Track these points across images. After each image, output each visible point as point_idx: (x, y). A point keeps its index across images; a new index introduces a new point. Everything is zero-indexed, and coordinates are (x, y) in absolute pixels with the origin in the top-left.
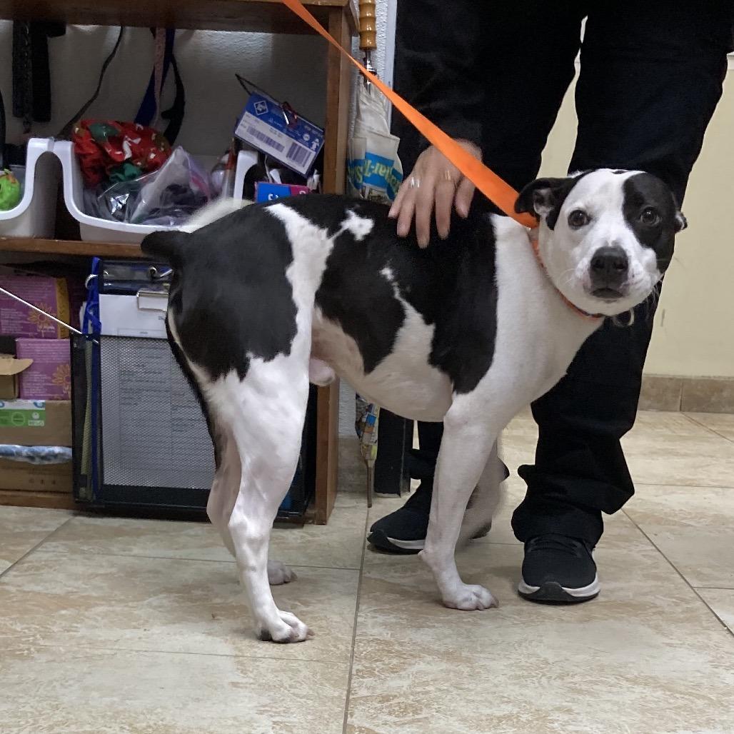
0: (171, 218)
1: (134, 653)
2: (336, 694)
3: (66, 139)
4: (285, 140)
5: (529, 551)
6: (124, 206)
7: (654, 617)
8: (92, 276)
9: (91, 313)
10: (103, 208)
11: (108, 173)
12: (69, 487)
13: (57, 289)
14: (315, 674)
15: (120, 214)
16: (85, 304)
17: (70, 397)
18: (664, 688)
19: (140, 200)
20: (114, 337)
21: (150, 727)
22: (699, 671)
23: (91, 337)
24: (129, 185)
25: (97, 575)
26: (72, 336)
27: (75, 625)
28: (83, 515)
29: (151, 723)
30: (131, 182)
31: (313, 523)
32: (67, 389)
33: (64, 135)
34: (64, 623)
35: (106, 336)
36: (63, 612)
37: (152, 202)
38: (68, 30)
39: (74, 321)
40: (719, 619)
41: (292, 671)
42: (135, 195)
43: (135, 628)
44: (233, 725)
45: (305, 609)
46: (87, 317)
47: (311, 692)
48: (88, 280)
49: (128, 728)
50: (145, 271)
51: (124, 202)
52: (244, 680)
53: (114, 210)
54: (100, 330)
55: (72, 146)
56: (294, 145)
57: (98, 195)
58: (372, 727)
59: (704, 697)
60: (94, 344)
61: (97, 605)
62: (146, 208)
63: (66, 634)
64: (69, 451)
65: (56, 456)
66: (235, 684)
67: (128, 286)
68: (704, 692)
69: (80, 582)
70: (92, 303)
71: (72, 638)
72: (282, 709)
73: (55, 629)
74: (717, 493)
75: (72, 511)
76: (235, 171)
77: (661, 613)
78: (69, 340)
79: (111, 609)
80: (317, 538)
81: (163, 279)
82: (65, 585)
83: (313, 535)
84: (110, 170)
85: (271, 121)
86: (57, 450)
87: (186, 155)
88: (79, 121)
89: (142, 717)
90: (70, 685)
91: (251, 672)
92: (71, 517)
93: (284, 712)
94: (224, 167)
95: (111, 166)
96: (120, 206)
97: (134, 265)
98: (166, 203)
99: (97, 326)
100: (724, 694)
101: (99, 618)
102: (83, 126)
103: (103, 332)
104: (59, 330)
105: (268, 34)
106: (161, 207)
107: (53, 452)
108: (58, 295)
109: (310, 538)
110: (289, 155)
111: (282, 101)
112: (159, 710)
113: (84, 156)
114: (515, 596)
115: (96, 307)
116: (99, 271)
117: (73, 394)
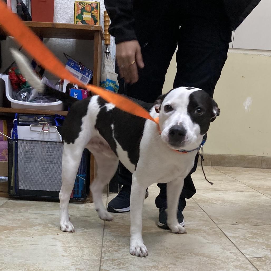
0: (42, 100)
1: (29, 245)
2: (97, 259)
3: (7, 74)
4: (80, 75)
5: (161, 211)
6: (26, 97)
7: (203, 233)
8: (15, 120)
9: (15, 132)
10: (19, 97)
12: (7, 190)
13: (3, 124)
14: (90, 252)
15: (25, 99)
16: (13, 129)
17: (7, 160)
18: (207, 257)
19: (31, 95)
20: (22, 140)
21: (34, 270)
22: (218, 251)
23: (15, 140)
24: (27, 89)
25: (17, 219)
26: (8, 140)
27: (9, 236)
28: (12, 200)
29: (35, 268)
30: (28, 88)
31: (89, 202)
32: (7, 157)
33: (6, 73)
34: (5, 235)
36: (5, 232)
37: (35, 95)
38: (7, 38)
39: (9, 135)
40: (225, 234)
41: (82, 251)
42: (29, 93)
43: (29, 237)
44: (62, 269)
45: (86, 231)
46: (13, 133)
47: (88, 258)
48: (14, 121)
49: (27, 270)
50: (33, 118)
51: (26, 95)
52: (66, 254)
53: (22, 98)
54: (17, 138)
55: (9, 76)
56: (83, 76)
57: (17, 93)
58: (109, 270)
59: (220, 260)
60: (16, 142)
61: (16, 229)
62: (33, 97)
63: (6, 239)
64: (7, 178)
65: (3, 180)
66: (63, 256)
67: (27, 123)
68: (220, 258)
69: (11, 222)
70: (15, 129)
71: (8, 240)
72: (79, 264)
73: (3, 237)
74: (223, 193)
75: (8, 198)
76: (63, 85)
77: (205, 232)
78: (7, 141)
79: (21, 230)
80: (90, 207)
81: (39, 121)
82: (6, 223)
83: (88, 206)
84: (22, 85)
85: (75, 68)
86: (3, 178)
87: (47, 79)
88: (11, 68)
89: (32, 266)
90: (7, 256)
91: (68, 251)
92: (8, 200)
93: (79, 265)
94: (59, 83)
95: (21, 83)
96: (24, 96)
97: (29, 116)
98: (40, 95)
99: (17, 136)
100: (227, 259)
101: (17, 234)
102: (12, 70)
103: (19, 139)
104: (4, 138)
105: (74, 40)
106: (38, 97)
107: (2, 178)
108: (4, 126)
109: (88, 207)
110: (81, 79)
111: (79, 62)
112: (37, 264)
113: (13, 80)
114: (157, 227)
115: (16, 130)
116: (17, 118)
117: (8, 159)
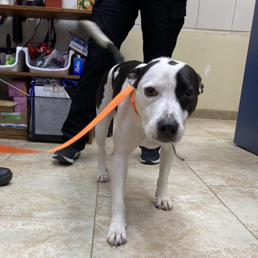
0: (53, 67)
1: (43, 176)
2: (95, 186)
3: (26, 47)
4: (82, 48)
5: (143, 151)
6: (41, 64)
7: (175, 168)
8: (33, 81)
9: (32, 91)
10: (35, 64)
11: (37, 56)
12: (27, 135)
13: (24, 84)
14: (89, 181)
15: (40, 66)
16: (31, 88)
17: (27, 112)
18: (177, 185)
19: (45, 62)
20: (38, 97)
21: (48, 194)
22: (186, 181)
23: (32, 97)
24: (42, 59)
25: (34, 156)
26: (28, 97)
27: (28, 169)
28: (30, 142)
29: (48, 193)
30: (43, 58)
31: (88, 144)
32: (26, 110)
33: (26, 46)
34: (26, 168)
35: (36, 97)
36: (26, 166)
37: (48, 63)
38: (27, 20)
39: (28, 93)
40: (191, 168)
41: (84, 180)
42: (44, 61)
43: (44, 170)
44: (69, 194)
45: (87, 165)
46: (31, 92)
47: (89, 186)
48: (32, 82)
49: (42, 194)
50: (46, 80)
51: (41, 63)
52: (71, 183)
53: (38, 65)
54: (35, 95)
55: (28, 49)
56: (84, 49)
57: (34, 61)
58: (104, 194)
59: (187, 187)
60: (33, 98)
61: (34, 164)
62: (46, 64)
63: (26, 171)
64: (26, 126)
65: (23, 127)
66: (69, 184)
67: (41, 84)
68: (187, 186)
69: (29, 158)
70: (33, 88)
71: (28, 172)
72: (81, 190)
73: (23, 170)
74: (189, 137)
75: (27, 141)
76: (69, 55)
77: (176, 167)
78: (27, 98)
79: (37, 165)
80: (89, 148)
81: (51, 82)
82: (26, 159)
83: (88, 147)
84: (38, 55)
85: (78, 43)
86: (23, 125)
87: (57, 51)
88: (30, 42)
89: (46, 192)
90: (28, 184)
91: (73, 181)
92: (27, 142)
93: (82, 190)
94: (66, 54)
95: (37, 54)
96: (40, 64)
97: (43, 79)
98: (51, 63)
99: (34, 94)
100: (192, 187)
101: (34, 167)
102: (31, 44)
103: (35, 96)
104: (24, 95)
105: (77, 21)
106: (50, 64)
107: (23, 126)
108: (24, 86)
109: (87, 148)
110: (83, 51)
111: (81, 38)
112: (50, 190)
113: (31, 51)
114: (140, 162)
115: (34, 89)
116: (35, 80)
117: (28, 111)
